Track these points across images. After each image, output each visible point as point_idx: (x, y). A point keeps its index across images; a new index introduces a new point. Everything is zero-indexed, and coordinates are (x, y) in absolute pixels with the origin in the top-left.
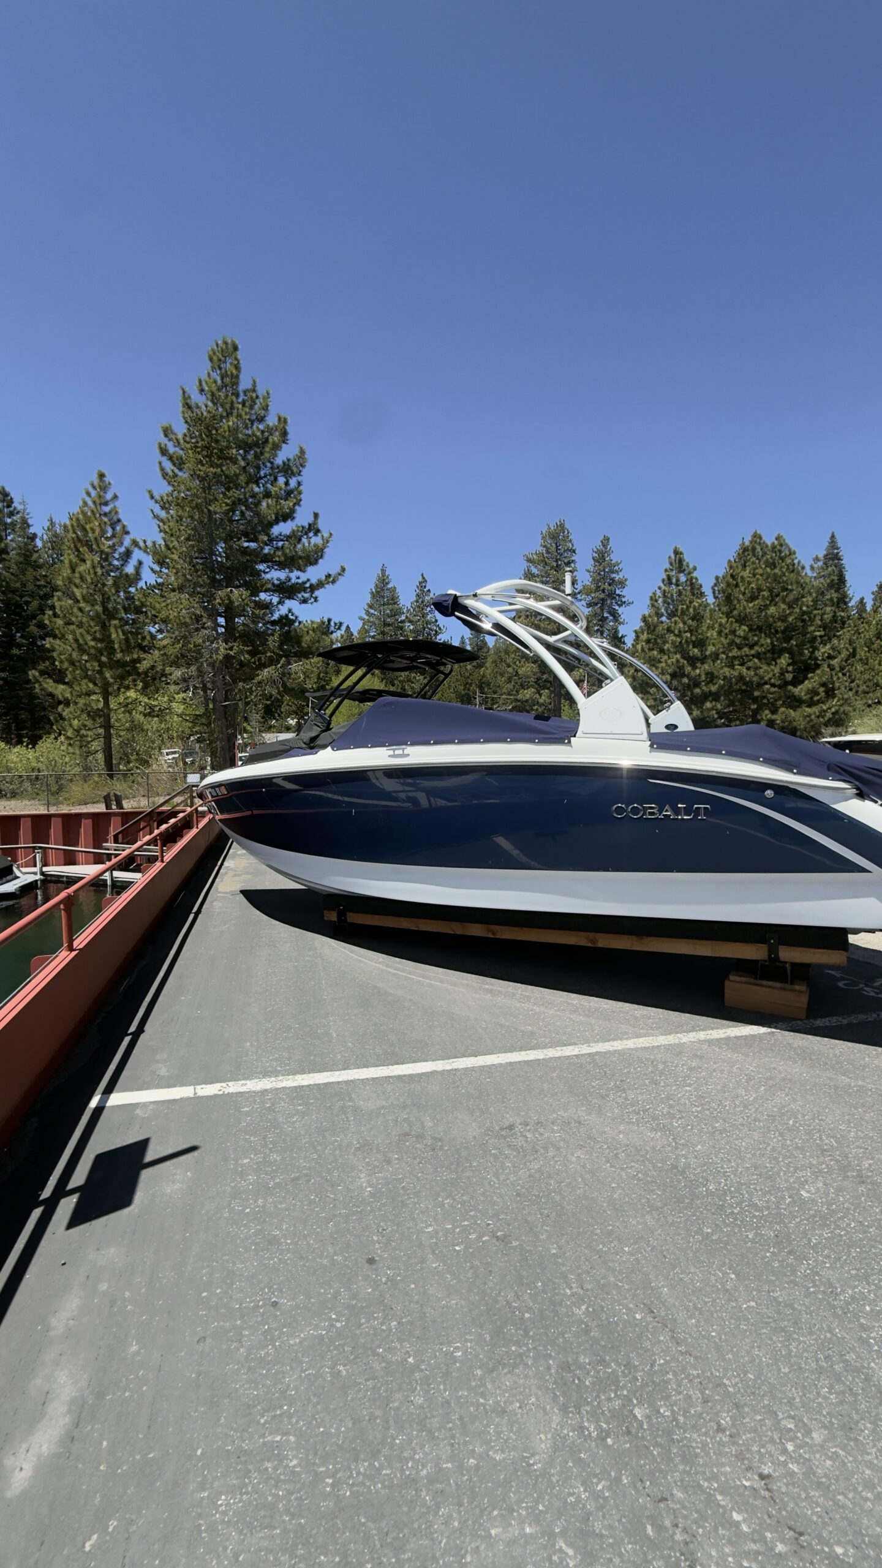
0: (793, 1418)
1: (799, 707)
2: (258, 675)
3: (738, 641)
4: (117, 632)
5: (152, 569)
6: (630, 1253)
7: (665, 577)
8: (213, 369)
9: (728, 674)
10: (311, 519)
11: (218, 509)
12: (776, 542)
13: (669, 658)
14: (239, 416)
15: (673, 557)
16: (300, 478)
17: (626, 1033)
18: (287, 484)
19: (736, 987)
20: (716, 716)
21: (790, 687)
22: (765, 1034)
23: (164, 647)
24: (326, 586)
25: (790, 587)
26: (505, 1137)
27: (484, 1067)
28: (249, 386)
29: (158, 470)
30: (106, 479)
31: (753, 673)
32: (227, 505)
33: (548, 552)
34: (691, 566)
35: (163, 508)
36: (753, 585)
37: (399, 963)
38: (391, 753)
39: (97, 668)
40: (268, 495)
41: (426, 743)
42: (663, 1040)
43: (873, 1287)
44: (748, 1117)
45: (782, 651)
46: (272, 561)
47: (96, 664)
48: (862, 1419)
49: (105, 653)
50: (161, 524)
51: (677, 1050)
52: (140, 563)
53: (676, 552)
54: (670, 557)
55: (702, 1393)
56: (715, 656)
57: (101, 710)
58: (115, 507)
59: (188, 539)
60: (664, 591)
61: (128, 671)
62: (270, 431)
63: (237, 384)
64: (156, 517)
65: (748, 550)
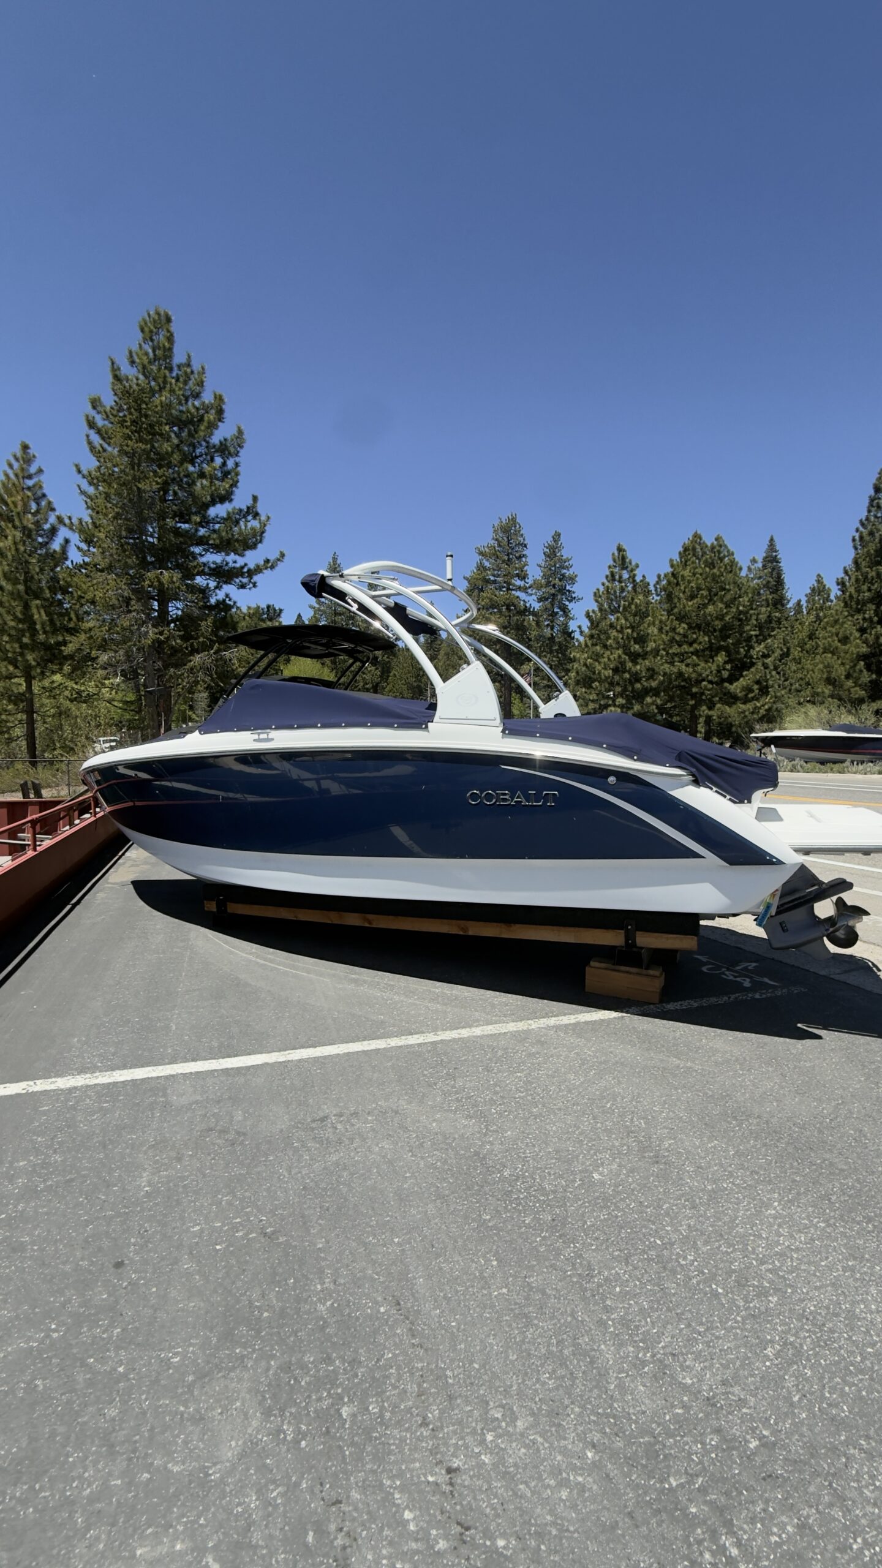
0: (502, 1406)
1: (734, 703)
2: (190, 661)
3: (678, 638)
4: (39, 613)
5: (78, 548)
6: (399, 1244)
7: (608, 573)
8: (145, 340)
9: (668, 670)
10: (250, 502)
11: (149, 486)
12: (715, 543)
13: (612, 654)
14: (172, 391)
15: (616, 554)
16: (237, 459)
17: (478, 1021)
18: (224, 464)
19: (597, 974)
20: (656, 711)
21: (726, 684)
22: (615, 1018)
23: (90, 629)
24: (264, 571)
25: (727, 587)
26: (313, 1129)
27: (319, 1058)
28: (184, 360)
29: (85, 443)
30: (31, 451)
31: (691, 670)
32: (158, 483)
33: (500, 546)
34: (633, 563)
35: (91, 484)
36: (693, 584)
37: (272, 953)
38: (256, 737)
39: (18, 650)
40: (202, 475)
41: (290, 727)
42: (512, 1027)
43: (631, 1268)
44: (568, 1101)
45: (720, 649)
46: (208, 544)
47: (16, 645)
48: (572, 1403)
49: (27, 634)
50: (88, 500)
51: (521, 1037)
52: (67, 541)
53: (620, 549)
54: (613, 554)
55: (419, 1385)
56: (656, 652)
57: (23, 694)
58: (40, 481)
59: (115, 518)
60: (608, 587)
61: (53, 656)
62: (207, 409)
63: (170, 357)
64: (83, 493)
65: (689, 550)
